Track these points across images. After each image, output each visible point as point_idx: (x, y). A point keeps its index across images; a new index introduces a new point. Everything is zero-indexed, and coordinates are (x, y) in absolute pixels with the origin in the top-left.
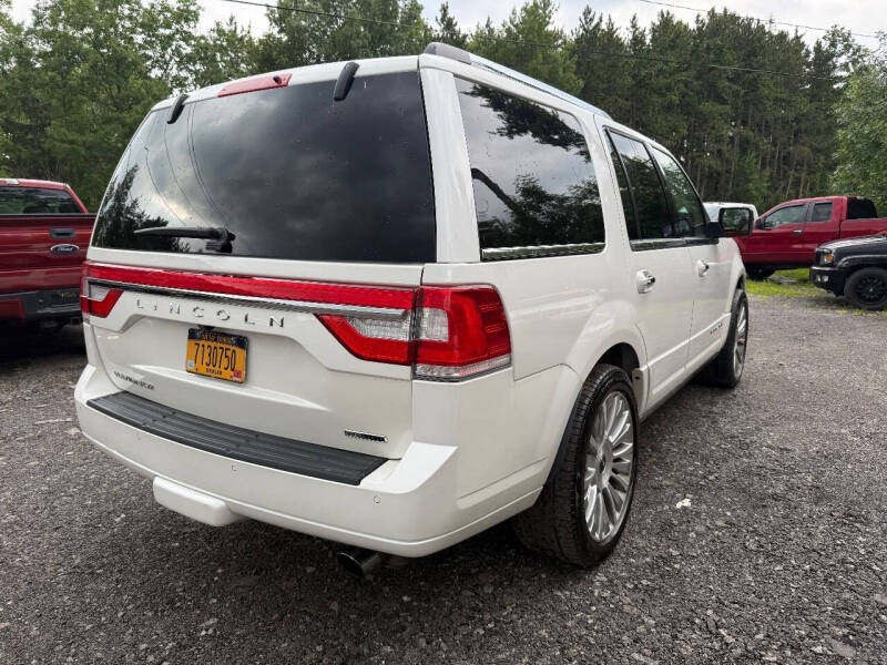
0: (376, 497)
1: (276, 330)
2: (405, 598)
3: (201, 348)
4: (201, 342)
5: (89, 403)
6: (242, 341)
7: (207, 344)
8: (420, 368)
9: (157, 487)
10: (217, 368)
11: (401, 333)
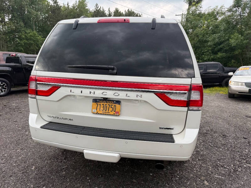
0: (181, 146)
1: (139, 98)
2: (151, 174)
3: (99, 105)
4: (99, 103)
5: (41, 127)
6: (118, 102)
7: (102, 104)
8: (191, 108)
9: (87, 153)
10: (107, 111)
11: (184, 98)
